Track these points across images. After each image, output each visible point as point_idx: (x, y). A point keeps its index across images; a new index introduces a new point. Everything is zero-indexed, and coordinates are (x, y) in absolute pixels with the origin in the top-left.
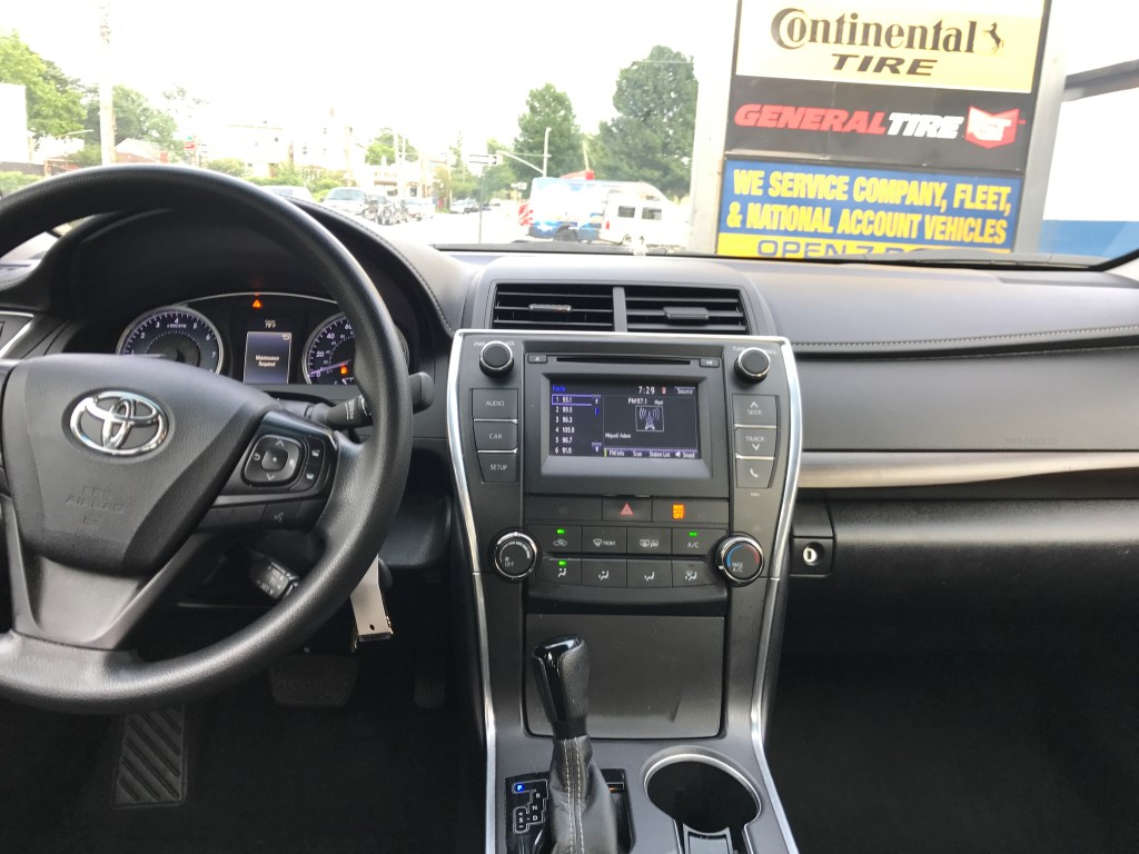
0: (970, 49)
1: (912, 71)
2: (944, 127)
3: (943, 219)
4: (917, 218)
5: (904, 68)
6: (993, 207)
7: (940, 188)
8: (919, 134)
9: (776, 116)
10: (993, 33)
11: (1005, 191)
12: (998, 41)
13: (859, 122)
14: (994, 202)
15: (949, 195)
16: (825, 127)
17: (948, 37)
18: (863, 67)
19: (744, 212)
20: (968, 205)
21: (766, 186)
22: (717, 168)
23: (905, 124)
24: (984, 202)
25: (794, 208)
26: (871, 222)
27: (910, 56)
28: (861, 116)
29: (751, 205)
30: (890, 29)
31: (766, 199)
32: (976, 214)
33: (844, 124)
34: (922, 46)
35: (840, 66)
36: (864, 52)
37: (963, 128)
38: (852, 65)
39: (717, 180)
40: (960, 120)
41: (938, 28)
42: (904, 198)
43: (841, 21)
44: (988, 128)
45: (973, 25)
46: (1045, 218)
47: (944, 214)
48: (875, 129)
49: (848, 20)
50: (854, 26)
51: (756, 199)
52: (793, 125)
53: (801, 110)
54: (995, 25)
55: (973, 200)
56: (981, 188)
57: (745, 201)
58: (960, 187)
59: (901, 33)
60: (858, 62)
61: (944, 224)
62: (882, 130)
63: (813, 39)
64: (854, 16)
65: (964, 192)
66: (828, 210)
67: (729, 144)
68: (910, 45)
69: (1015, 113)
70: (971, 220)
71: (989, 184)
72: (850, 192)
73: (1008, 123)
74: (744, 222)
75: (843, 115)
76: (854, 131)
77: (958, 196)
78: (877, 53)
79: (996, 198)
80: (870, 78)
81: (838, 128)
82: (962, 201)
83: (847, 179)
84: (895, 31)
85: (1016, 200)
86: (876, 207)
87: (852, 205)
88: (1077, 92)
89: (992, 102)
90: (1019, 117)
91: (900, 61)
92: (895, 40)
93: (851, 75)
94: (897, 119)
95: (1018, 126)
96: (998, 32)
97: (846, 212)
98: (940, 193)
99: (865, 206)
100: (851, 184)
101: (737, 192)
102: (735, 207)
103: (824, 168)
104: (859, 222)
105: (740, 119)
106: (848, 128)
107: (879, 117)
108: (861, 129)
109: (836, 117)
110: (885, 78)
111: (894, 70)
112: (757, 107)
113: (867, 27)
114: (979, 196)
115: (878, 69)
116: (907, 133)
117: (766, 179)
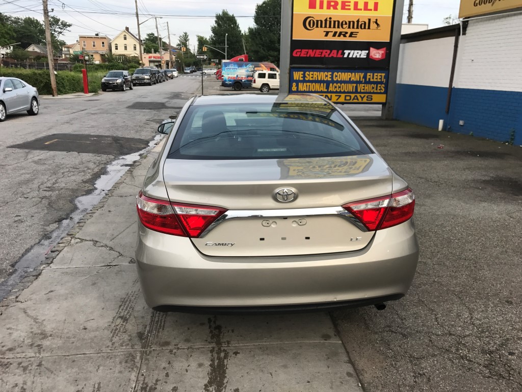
0: (369, 28)
1: (350, 36)
2: (363, 54)
3: (364, 85)
4: (355, 85)
5: (348, 35)
6: (380, 80)
7: (362, 75)
8: (354, 56)
9: (306, 53)
10: (376, 22)
11: (383, 75)
12: (378, 25)
13: (334, 53)
14: (380, 79)
15: (365, 77)
16: (323, 56)
17: (361, 25)
18: (334, 35)
19: (297, 86)
20: (372, 80)
21: (304, 76)
22: (287, 71)
23: (349, 54)
24: (377, 79)
25: (314, 84)
26: (339, 87)
27: (349, 31)
28: (335, 52)
29: (300, 84)
30: (342, 22)
31: (304, 81)
32: (374, 83)
33: (329, 55)
34: (353, 28)
35: (326, 35)
36: (334, 30)
37: (368, 54)
38: (331, 34)
39: (288, 75)
40: (367, 52)
41: (358, 21)
42: (350, 79)
43: (326, 20)
44: (377, 54)
45: (369, 20)
46: (398, 82)
47: (363, 83)
48: (339, 56)
49: (328, 19)
50: (330, 22)
51: (301, 81)
52: (312, 56)
53: (314, 50)
54: (377, 20)
55: (373, 78)
56: (375, 74)
57: (298, 82)
58: (368, 74)
59: (346, 24)
60: (333, 33)
61: (364, 86)
62: (341, 56)
63: (317, 27)
64: (330, 18)
65: (370, 76)
66: (325, 84)
67: (291, 63)
68: (349, 27)
69: (385, 49)
70: (373, 85)
71: (378, 73)
72: (332, 78)
73: (383, 52)
74: (297, 89)
75: (329, 51)
76: (332, 57)
77: (368, 77)
78: (339, 30)
79: (380, 77)
80: (337, 39)
81: (327, 56)
82: (369, 79)
83: (331, 73)
84: (344, 23)
85: (387, 77)
86: (341, 82)
87: (333, 82)
88: (406, 40)
89: (378, 45)
90: (387, 50)
91: (347, 33)
92: (344, 26)
93: (330, 38)
94: (347, 52)
95: (386, 53)
96: (378, 22)
97: (331, 84)
98: (362, 76)
99: (337, 82)
100: (332, 75)
101: (295, 79)
102: (294, 84)
103: (322, 70)
104: (336, 87)
105: (294, 55)
106: (330, 56)
107: (340, 52)
108: (335, 56)
109: (326, 52)
110: (342, 39)
111: (345, 36)
112: (300, 50)
113: (335, 22)
114: (375, 77)
115: (339, 36)
116: (350, 56)
117: (304, 75)
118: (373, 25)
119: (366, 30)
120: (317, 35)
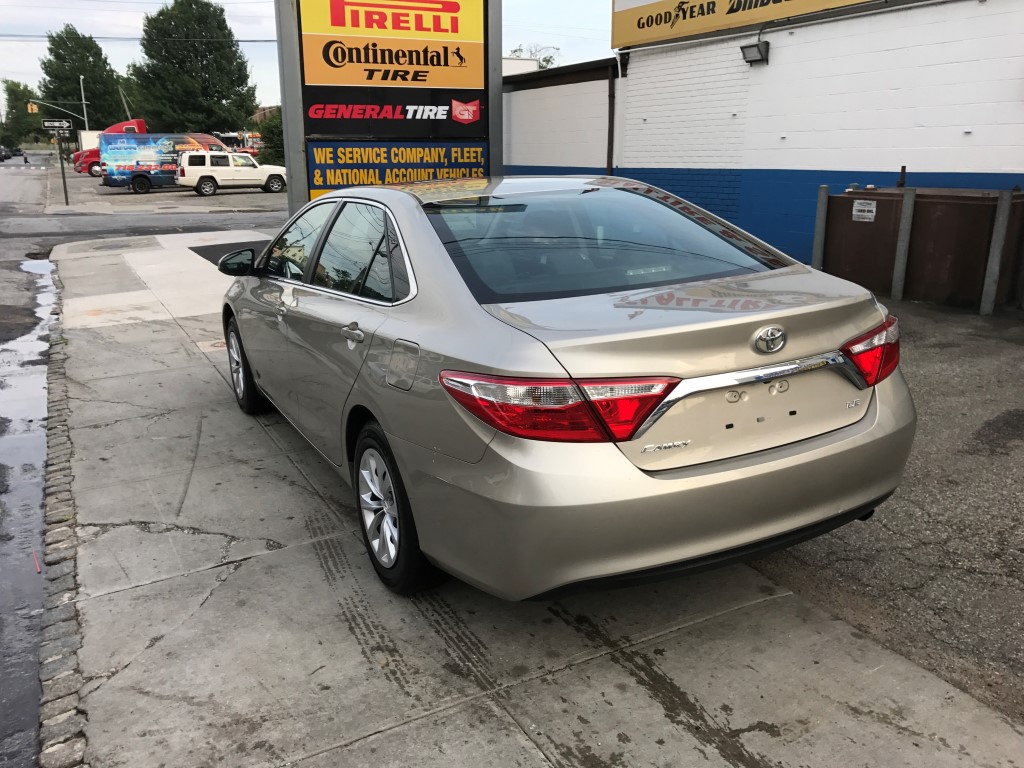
0: (446, 64)
1: (415, 78)
2: (440, 112)
3: (447, 170)
4: (431, 171)
5: (409, 77)
6: (475, 161)
7: (443, 152)
8: (425, 117)
9: (334, 111)
10: (458, 54)
11: (480, 150)
12: (461, 58)
13: (387, 112)
14: (474, 158)
15: (448, 155)
16: (367, 116)
17: (432, 57)
18: (385, 77)
19: (324, 175)
20: (460, 160)
21: (335, 157)
22: (302, 147)
23: (415, 112)
24: (468, 158)
25: (355, 170)
26: (404, 176)
27: (412, 69)
28: (388, 108)
29: (328, 171)
30: (397, 53)
31: (337, 166)
32: (464, 165)
33: (378, 114)
34: (418, 63)
35: (370, 77)
36: (384, 67)
37: (450, 113)
38: (378, 76)
39: (303, 155)
40: (447, 108)
41: (426, 51)
42: (422, 159)
43: (366, 48)
44: (465, 112)
45: (446, 49)
46: (504, 164)
47: (446, 167)
48: (398, 116)
49: (370, 47)
50: (375, 52)
51: (330, 167)
52: (347, 116)
53: (350, 106)
54: (458, 49)
55: (462, 157)
56: (466, 150)
57: (324, 168)
58: (454, 150)
59: (404, 55)
60: (381, 74)
61: (448, 173)
62: (402, 117)
63: (351, 60)
64: (374, 45)
65: (456, 152)
66: (377, 170)
67: (307, 132)
68: (411, 63)
69: (477, 102)
70: (463, 169)
71: (470, 147)
72: (388, 158)
73: (474, 108)
74: (325, 181)
75: (377, 108)
76: (385, 118)
77: (454, 155)
79: (475, 155)
80: (389, 84)
81: (375, 116)
82: (456, 158)
83: (385, 149)
84: (401, 54)
85: (486, 154)
86: (407, 166)
87: (391, 166)
88: (510, 87)
89: (465, 96)
90: (481, 104)
91: (407, 73)
92: (402, 60)
93: (377, 82)
94: (411, 109)
95: (481, 110)
96: (461, 53)
97: (388, 171)
98: (442, 154)
99: (399, 166)
100: (388, 153)
101: (318, 162)
102: (317, 173)
103: (370, 143)
104: (397, 176)
105: (311, 114)
106: (381, 117)
107: (399, 108)
108: (390, 117)
109: (373, 110)
110: (399, 84)
111: (404, 79)
112: (322, 106)
113: (383, 51)
114: (466, 155)
115: (394, 78)
116: (418, 117)
117: (335, 153)
118: (453, 59)
119: (442, 68)
120: (352, 76)
